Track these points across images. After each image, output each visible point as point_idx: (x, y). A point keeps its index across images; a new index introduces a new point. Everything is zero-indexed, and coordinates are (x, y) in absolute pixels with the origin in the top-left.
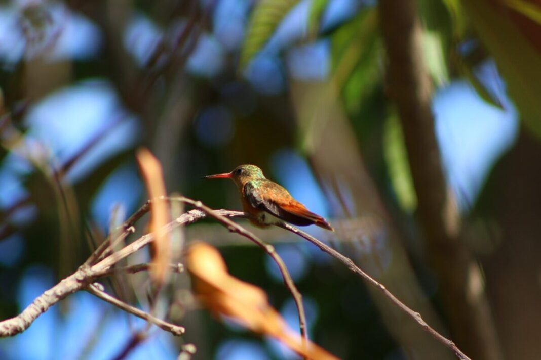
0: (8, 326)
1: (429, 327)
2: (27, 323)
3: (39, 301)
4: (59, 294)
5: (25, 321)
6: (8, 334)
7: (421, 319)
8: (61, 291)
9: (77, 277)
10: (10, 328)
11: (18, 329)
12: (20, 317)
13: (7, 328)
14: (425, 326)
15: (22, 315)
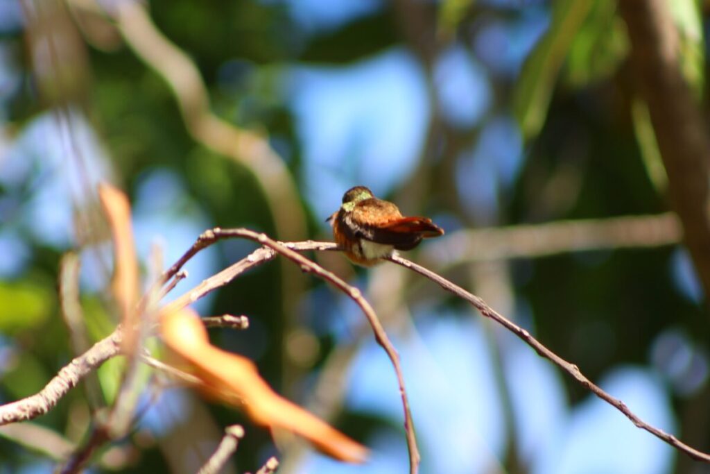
0: (25, 407)
1: (590, 383)
2: (50, 402)
3: (65, 372)
4: (92, 362)
5: (47, 400)
6: (25, 418)
7: (579, 374)
8: (94, 359)
9: (114, 340)
10: (28, 410)
11: (39, 411)
12: (41, 395)
13: (24, 410)
14: (584, 383)
15: (43, 392)
